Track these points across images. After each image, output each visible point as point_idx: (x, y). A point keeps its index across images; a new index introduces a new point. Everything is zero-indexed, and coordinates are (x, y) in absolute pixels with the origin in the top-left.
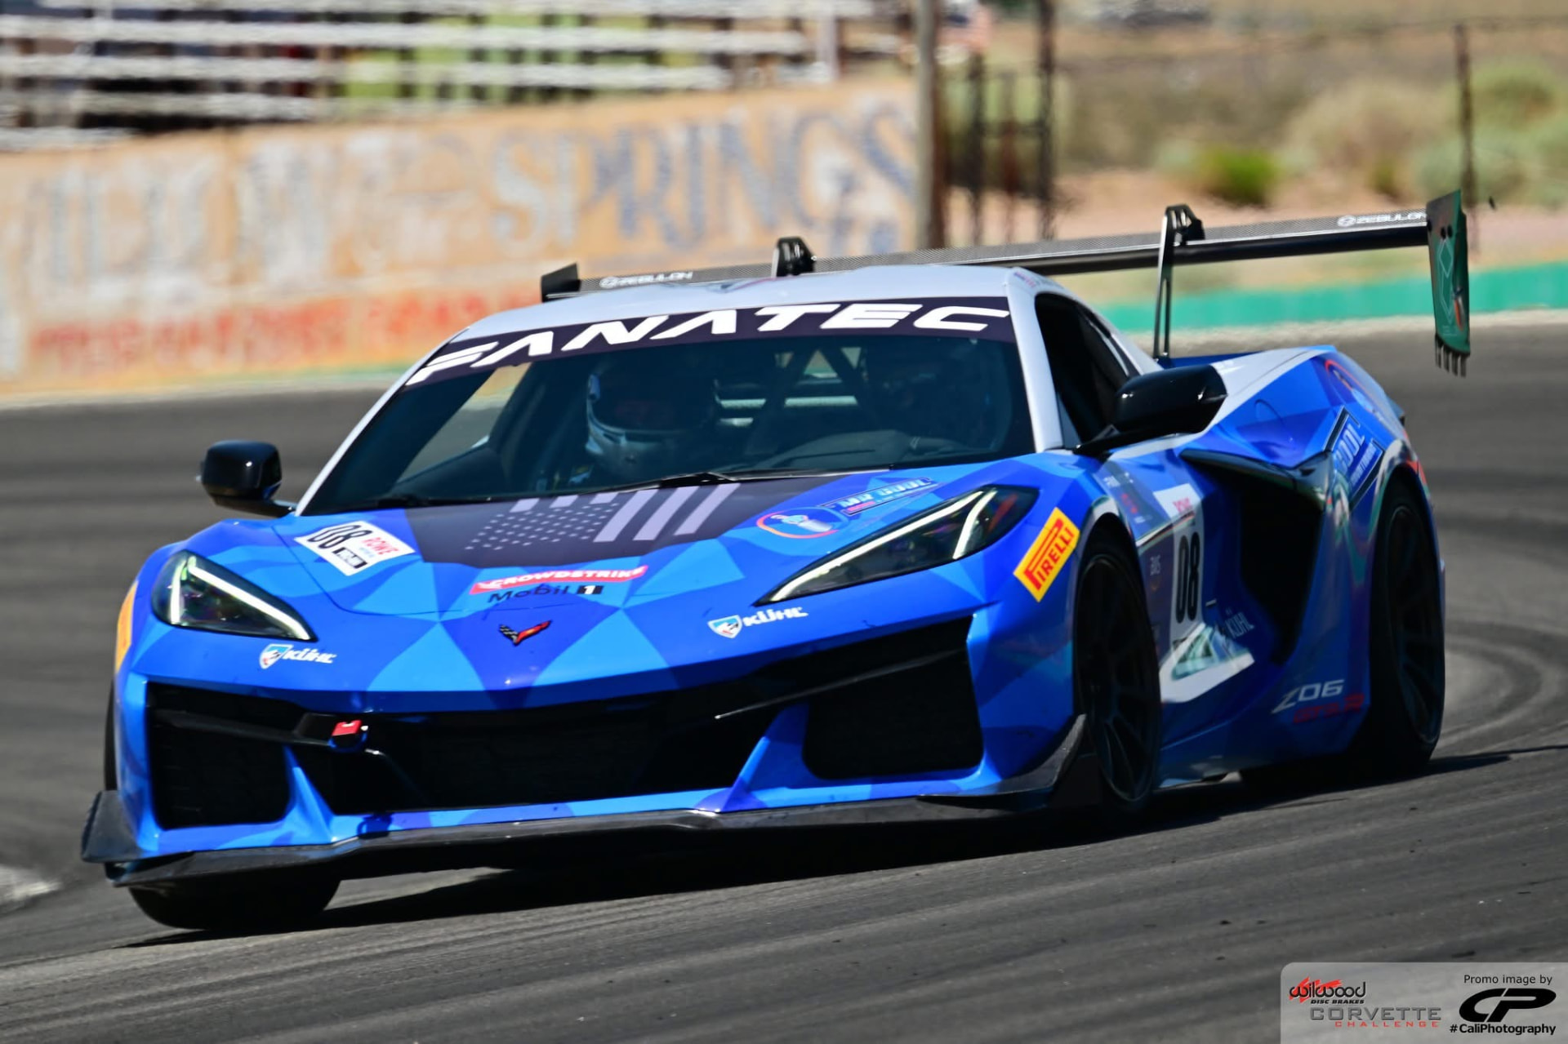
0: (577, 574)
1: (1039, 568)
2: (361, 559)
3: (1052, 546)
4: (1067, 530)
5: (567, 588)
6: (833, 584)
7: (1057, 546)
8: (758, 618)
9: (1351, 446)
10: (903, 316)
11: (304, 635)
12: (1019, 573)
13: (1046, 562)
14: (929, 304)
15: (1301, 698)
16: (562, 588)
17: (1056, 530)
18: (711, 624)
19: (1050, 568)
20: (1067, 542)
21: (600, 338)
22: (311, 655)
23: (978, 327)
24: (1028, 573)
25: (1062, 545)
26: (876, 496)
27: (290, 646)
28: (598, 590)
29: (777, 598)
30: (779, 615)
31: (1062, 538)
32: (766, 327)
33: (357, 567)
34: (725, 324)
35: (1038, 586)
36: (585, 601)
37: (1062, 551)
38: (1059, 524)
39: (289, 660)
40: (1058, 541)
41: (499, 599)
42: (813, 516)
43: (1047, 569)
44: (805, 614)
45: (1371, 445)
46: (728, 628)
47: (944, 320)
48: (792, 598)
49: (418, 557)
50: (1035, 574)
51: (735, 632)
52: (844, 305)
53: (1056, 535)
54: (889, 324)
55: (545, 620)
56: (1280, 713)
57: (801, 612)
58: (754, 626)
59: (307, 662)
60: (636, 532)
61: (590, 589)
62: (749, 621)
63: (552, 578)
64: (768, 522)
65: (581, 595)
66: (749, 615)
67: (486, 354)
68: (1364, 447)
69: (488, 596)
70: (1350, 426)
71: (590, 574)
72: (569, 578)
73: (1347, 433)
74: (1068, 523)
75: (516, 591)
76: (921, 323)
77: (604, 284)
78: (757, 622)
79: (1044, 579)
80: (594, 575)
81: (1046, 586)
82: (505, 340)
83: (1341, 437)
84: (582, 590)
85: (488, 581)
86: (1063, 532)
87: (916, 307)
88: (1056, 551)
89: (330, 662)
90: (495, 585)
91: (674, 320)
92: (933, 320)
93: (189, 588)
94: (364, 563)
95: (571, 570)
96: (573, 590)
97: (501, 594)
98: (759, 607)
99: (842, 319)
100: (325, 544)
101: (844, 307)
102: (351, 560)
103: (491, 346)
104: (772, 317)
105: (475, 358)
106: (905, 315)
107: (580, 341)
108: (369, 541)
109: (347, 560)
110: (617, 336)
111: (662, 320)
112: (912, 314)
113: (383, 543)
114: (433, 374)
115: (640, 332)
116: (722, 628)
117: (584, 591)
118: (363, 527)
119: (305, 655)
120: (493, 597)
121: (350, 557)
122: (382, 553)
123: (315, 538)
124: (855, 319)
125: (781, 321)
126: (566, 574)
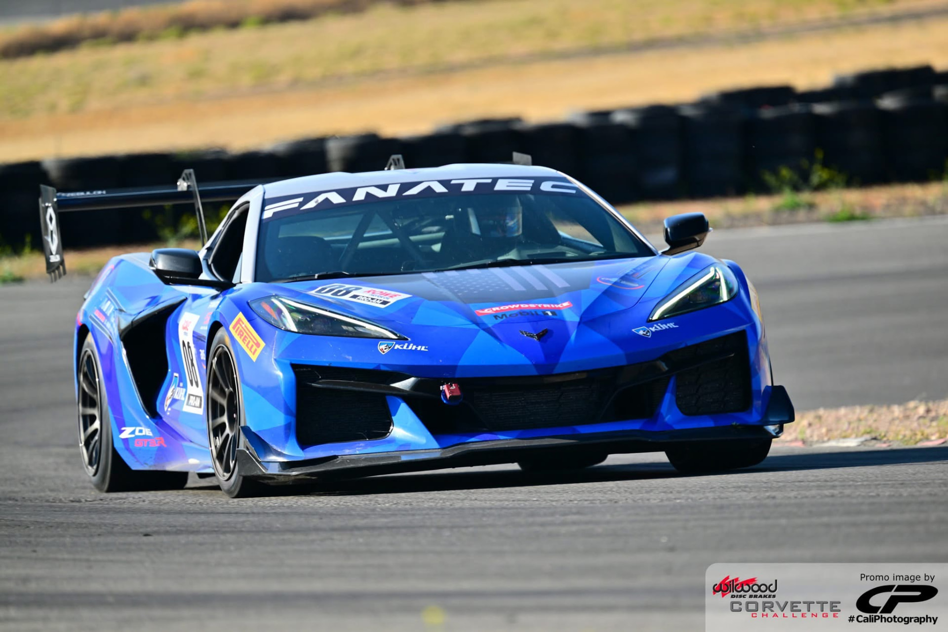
5: (536, 312)
8: (656, 328)
11: (394, 337)
14: (537, 180)
16: (534, 312)
22: (412, 347)
23: (572, 191)
27: (393, 343)
29: (654, 318)
34: (438, 188)
39: (397, 350)
41: (500, 318)
46: (644, 333)
51: (650, 335)
60: (530, 285)
62: (653, 329)
63: (521, 307)
69: (493, 317)
76: (543, 188)
82: (307, 196)
84: (545, 313)
89: (426, 350)
90: (489, 311)
91: (405, 186)
96: (541, 313)
97: (499, 315)
98: (650, 322)
99: (501, 186)
100: (335, 294)
101: (495, 180)
102: (373, 301)
103: (301, 199)
104: (462, 185)
105: (296, 205)
106: (531, 185)
107: (359, 196)
108: (369, 292)
109: (369, 301)
110: (380, 194)
111: (398, 186)
112: (533, 184)
113: (382, 292)
114: (274, 214)
115: (392, 191)
116: (641, 333)
117: (547, 314)
118: (347, 286)
119: (408, 347)
120: (496, 317)
121: (370, 299)
122: (391, 297)
123: (320, 291)
124: (508, 186)
125: (469, 186)
126: (527, 306)
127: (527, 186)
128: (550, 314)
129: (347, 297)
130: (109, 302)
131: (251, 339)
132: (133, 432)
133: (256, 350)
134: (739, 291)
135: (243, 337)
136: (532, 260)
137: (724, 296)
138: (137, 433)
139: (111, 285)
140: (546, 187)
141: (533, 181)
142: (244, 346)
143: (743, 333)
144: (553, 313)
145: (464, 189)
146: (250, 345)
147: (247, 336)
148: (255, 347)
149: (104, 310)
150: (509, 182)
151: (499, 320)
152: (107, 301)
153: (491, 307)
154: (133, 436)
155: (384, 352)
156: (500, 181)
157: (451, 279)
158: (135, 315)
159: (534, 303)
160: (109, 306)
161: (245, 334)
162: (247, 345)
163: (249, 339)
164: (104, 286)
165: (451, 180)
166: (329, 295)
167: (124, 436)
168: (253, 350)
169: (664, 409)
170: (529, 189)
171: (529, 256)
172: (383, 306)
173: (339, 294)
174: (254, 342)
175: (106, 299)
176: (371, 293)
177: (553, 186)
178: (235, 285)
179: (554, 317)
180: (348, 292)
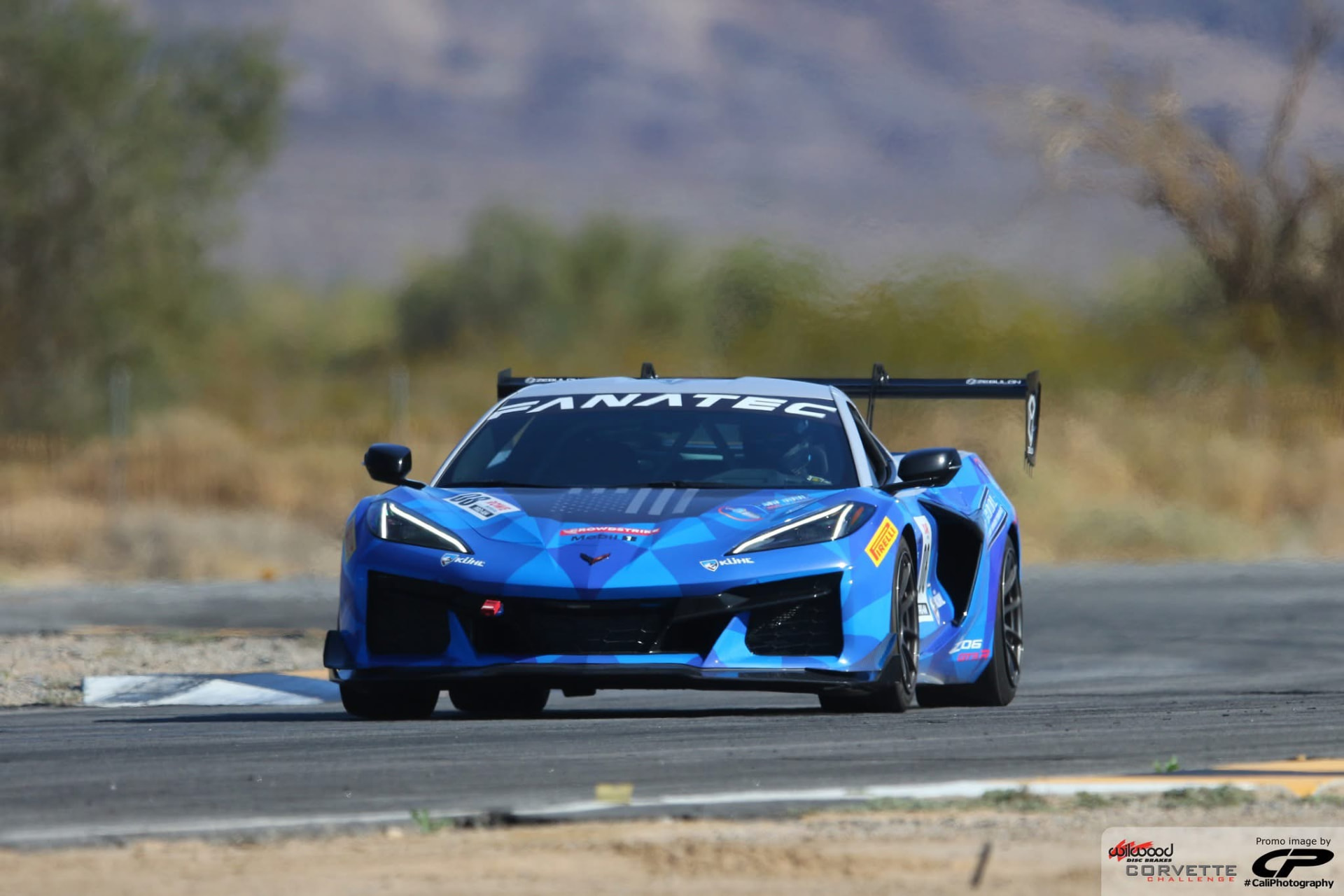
0: (621, 529)
1: (877, 549)
2: (488, 511)
3: (884, 537)
4: (893, 530)
5: (616, 536)
6: (765, 548)
7: (887, 537)
8: (727, 562)
9: (991, 508)
10: (778, 405)
11: (464, 550)
12: (867, 550)
13: (881, 545)
14: (792, 401)
15: (963, 647)
16: (614, 536)
17: (886, 529)
18: (701, 562)
19: (883, 549)
20: (892, 536)
21: (602, 403)
22: (471, 561)
23: (821, 416)
24: (872, 551)
25: (889, 537)
26: (781, 502)
27: (458, 555)
28: (633, 539)
29: (736, 552)
30: (739, 561)
31: (889, 533)
32: (701, 405)
33: (487, 516)
34: (675, 401)
35: (877, 559)
36: (628, 545)
37: (889, 540)
38: (888, 525)
39: (457, 563)
40: (887, 534)
41: (577, 539)
42: (749, 509)
43: (882, 549)
44: (752, 562)
45: (1001, 508)
46: (711, 566)
47: (801, 409)
48: (743, 553)
49: (524, 513)
50: (875, 551)
51: (715, 568)
52: (743, 397)
53: (886, 531)
54: (771, 409)
55: (607, 553)
56: (954, 654)
57: (751, 560)
58: (725, 565)
59: (468, 564)
60: (649, 509)
61: (629, 538)
62: (722, 563)
63: (606, 530)
64: (724, 511)
65: (625, 541)
66: (722, 560)
67: (533, 407)
68: (997, 509)
69: (571, 537)
70: (990, 497)
71: (627, 530)
72: (616, 531)
73: (989, 500)
74: (892, 525)
75: (586, 536)
76: (789, 410)
77: (527, 381)
78: (727, 564)
79: (880, 555)
80: (630, 531)
81: (881, 559)
82: (544, 400)
83: (986, 502)
84: (625, 538)
85: (569, 529)
86: (890, 530)
87: (784, 401)
88: (886, 540)
89: (482, 566)
90: (573, 531)
91: (645, 396)
92: (794, 409)
93: (390, 520)
94: (491, 514)
95: (617, 527)
96: (620, 537)
97: (578, 537)
98: (727, 556)
99: (743, 404)
100: (463, 503)
102: (484, 512)
103: (537, 403)
104: (702, 400)
109: (480, 512)
110: (612, 403)
111: (638, 396)
113: (500, 503)
114: (502, 415)
115: (626, 402)
116: (707, 566)
119: (467, 561)
120: (574, 538)
121: (483, 510)
123: (454, 499)
124: (750, 405)
125: (709, 402)
126: (614, 529)
129: (467, 507)
137: (836, 534)
143: (840, 574)
150: (758, 401)
151: (575, 541)
153: (577, 528)
155: (441, 565)
156: (748, 398)
165: (695, 394)
176: (490, 505)
177: (804, 409)
179: (631, 543)
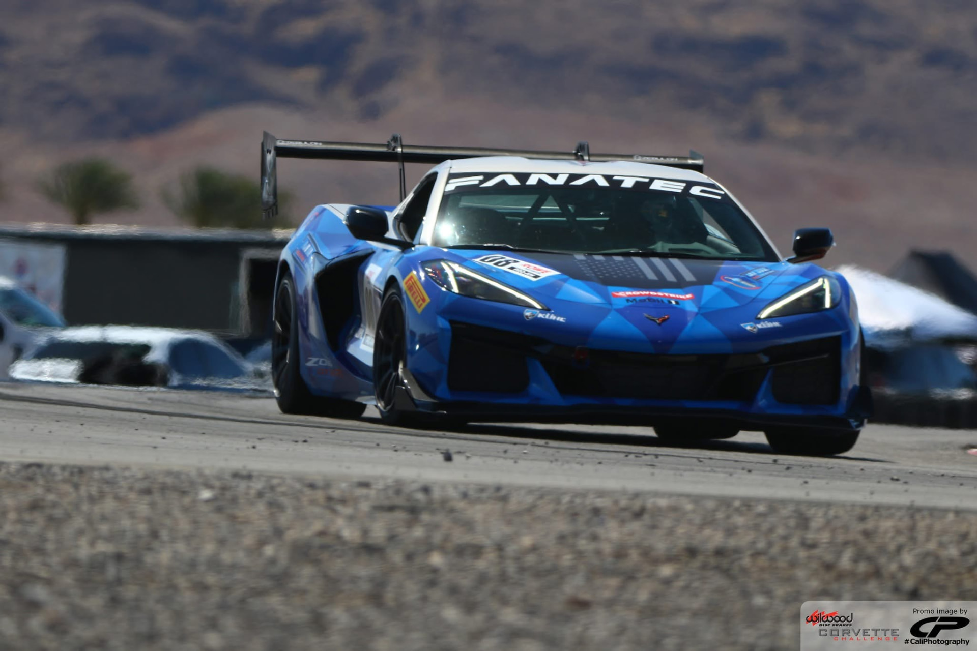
2: (531, 274)
5: (662, 300)
8: (763, 325)
11: (539, 307)
16: (660, 300)
18: (743, 325)
21: (542, 181)
22: (553, 317)
23: (718, 197)
27: (538, 311)
29: (762, 317)
33: (535, 277)
36: (675, 308)
39: (541, 318)
41: (631, 301)
46: (751, 329)
49: (565, 276)
51: (755, 330)
59: (552, 320)
62: (759, 326)
63: (652, 295)
64: (725, 279)
67: (482, 181)
69: (625, 300)
71: (668, 295)
75: (638, 299)
76: (693, 192)
80: (670, 296)
85: (618, 292)
89: (564, 321)
90: (623, 294)
94: (537, 276)
95: (657, 292)
96: (665, 301)
97: (631, 299)
98: (759, 320)
99: (656, 186)
100: (496, 264)
101: (652, 180)
102: (527, 274)
103: (481, 178)
104: (622, 181)
105: (477, 182)
106: (682, 188)
107: (532, 181)
108: (525, 265)
109: (523, 273)
110: (550, 181)
111: (567, 176)
112: (685, 187)
113: (535, 267)
114: (457, 187)
115: (561, 180)
116: (748, 328)
117: (671, 303)
118: (508, 258)
119: (549, 317)
120: (628, 300)
121: (524, 272)
122: (543, 272)
123: (483, 260)
124: (662, 187)
125: (628, 183)
126: (655, 294)
127: (678, 188)
128: (673, 302)
129: (506, 268)
130: (309, 246)
131: (419, 294)
132: (317, 362)
133: (421, 304)
134: (840, 300)
135: (412, 292)
136: (671, 254)
137: (828, 304)
138: (320, 363)
139: (314, 229)
140: (695, 191)
141: (684, 185)
142: (412, 299)
143: (838, 338)
144: (677, 303)
145: (624, 185)
146: (417, 300)
147: (416, 292)
148: (421, 302)
149: (305, 251)
150: (664, 183)
151: (630, 303)
152: (308, 245)
153: (625, 291)
154: (316, 365)
155: (528, 319)
156: (656, 181)
157: (597, 263)
158: (329, 260)
159: (662, 292)
160: (309, 248)
161: (415, 290)
162: (415, 299)
163: (417, 294)
164: (306, 230)
165: (613, 176)
166: (491, 264)
167: (310, 364)
168: (419, 303)
169: (760, 395)
170: (680, 191)
171: (670, 249)
172: (534, 279)
173: (500, 264)
174: (421, 297)
175: (307, 242)
176: (526, 267)
177: (702, 191)
178: (414, 246)
179: (677, 306)
180: (508, 263)
